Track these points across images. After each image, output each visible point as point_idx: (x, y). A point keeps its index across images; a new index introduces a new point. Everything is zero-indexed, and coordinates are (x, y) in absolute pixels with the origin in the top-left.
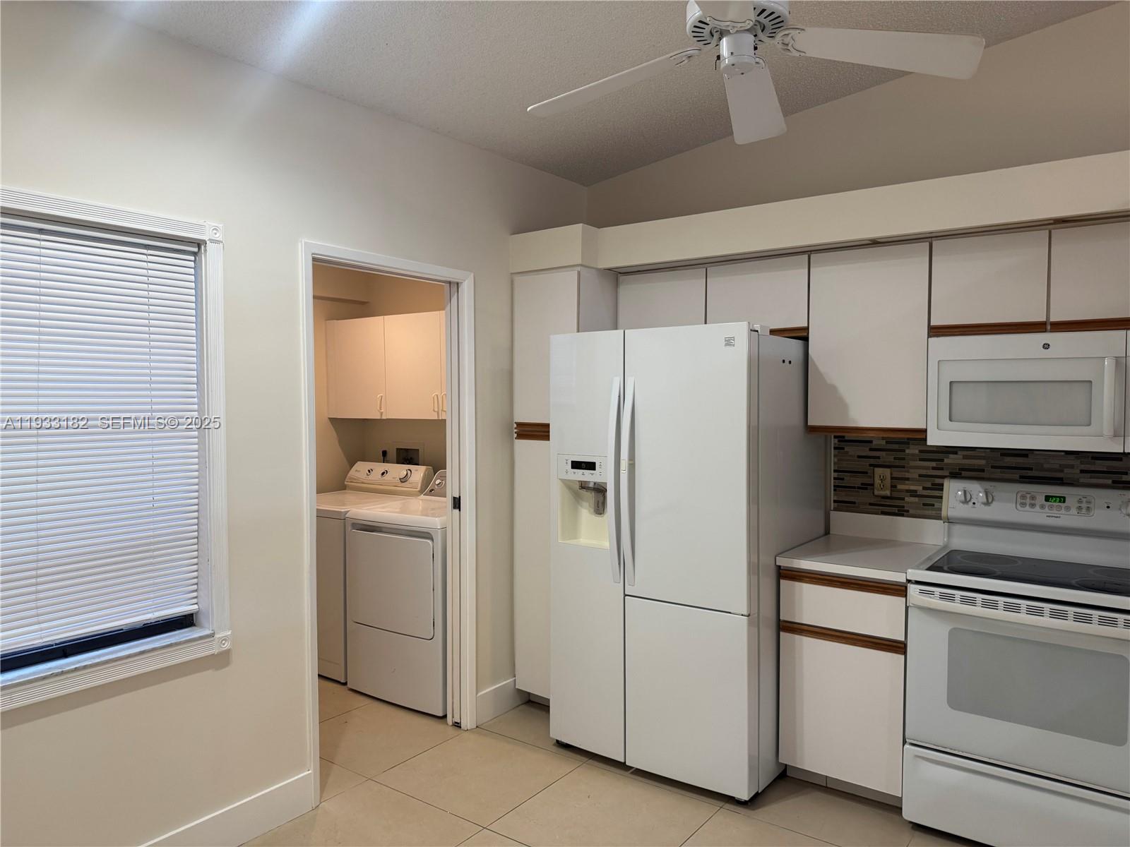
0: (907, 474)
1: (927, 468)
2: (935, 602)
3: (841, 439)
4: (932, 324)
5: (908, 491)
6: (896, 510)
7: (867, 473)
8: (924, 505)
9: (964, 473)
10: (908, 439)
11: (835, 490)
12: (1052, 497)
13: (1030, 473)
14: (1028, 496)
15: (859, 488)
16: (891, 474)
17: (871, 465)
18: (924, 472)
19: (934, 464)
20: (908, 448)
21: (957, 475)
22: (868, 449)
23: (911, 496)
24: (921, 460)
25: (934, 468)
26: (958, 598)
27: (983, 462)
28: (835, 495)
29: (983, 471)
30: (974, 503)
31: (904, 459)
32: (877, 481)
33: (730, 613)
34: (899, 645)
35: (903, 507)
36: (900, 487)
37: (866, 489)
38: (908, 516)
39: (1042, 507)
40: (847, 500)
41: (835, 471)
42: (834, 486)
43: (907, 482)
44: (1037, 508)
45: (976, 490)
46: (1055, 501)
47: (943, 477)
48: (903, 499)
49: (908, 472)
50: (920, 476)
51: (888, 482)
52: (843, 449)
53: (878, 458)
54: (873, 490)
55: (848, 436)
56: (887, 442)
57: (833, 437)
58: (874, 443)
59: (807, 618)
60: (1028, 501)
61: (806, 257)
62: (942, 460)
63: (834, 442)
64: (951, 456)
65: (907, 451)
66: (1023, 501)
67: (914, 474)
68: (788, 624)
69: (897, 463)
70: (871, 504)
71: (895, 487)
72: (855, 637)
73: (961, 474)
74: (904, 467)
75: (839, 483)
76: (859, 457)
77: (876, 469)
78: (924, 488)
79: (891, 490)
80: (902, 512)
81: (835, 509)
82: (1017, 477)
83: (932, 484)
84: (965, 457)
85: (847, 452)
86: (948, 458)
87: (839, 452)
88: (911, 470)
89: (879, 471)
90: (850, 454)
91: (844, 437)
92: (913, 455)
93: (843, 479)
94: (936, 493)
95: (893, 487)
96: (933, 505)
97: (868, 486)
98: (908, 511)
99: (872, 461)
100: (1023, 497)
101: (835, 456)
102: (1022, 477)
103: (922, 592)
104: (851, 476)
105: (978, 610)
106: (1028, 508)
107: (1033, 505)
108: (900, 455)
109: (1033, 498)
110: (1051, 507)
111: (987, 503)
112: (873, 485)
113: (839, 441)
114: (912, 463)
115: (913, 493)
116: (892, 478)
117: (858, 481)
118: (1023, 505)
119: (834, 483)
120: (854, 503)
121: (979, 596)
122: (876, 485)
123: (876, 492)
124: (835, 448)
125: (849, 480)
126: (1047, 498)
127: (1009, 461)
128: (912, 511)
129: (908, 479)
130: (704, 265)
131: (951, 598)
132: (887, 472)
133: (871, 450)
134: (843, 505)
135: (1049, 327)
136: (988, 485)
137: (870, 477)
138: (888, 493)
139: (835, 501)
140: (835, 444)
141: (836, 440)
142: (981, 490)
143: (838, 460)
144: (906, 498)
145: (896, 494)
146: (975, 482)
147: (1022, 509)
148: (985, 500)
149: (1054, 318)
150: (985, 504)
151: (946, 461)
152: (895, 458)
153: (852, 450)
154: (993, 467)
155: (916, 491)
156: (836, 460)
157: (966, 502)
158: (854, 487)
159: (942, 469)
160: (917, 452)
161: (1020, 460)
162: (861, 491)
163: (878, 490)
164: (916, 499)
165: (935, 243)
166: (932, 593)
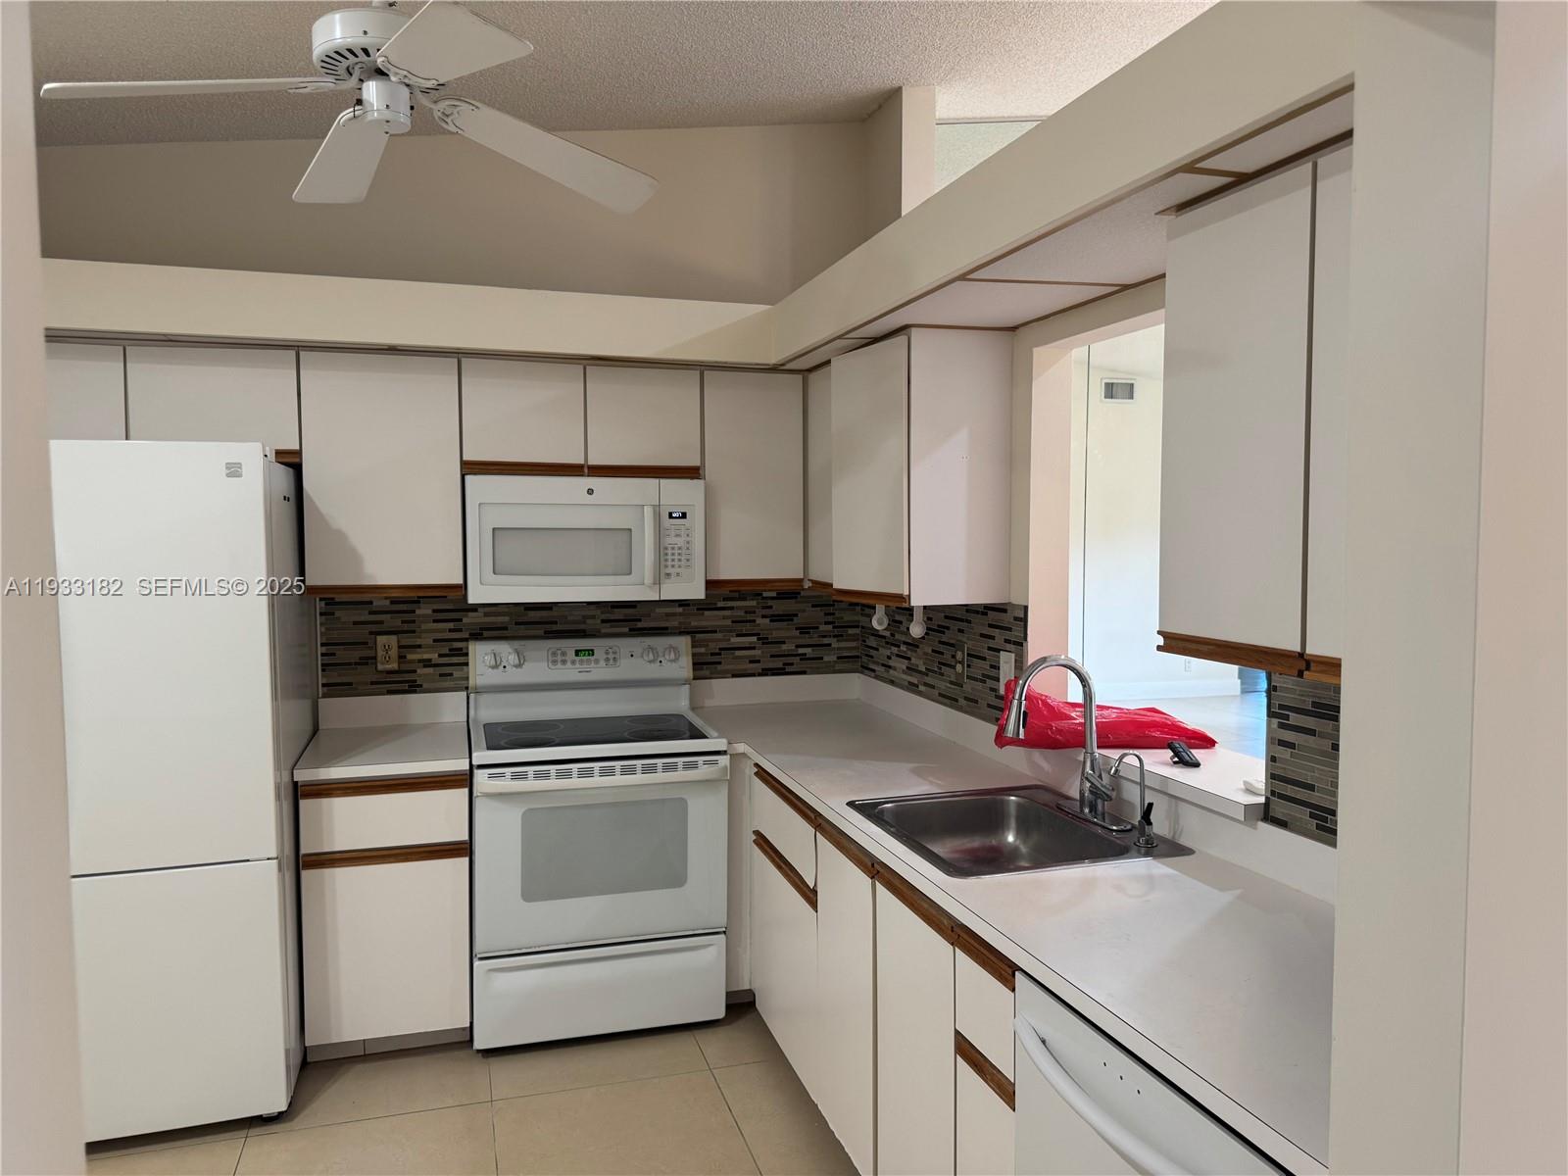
0: (419, 640)
1: (443, 631)
2: (506, 784)
3: (330, 602)
4: (464, 459)
5: (420, 661)
6: (406, 686)
7: (366, 643)
8: (441, 675)
9: (486, 634)
10: (419, 597)
11: (323, 670)
12: (581, 651)
13: (555, 628)
14: (559, 652)
15: (356, 664)
16: (398, 641)
17: (371, 633)
18: (439, 636)
19: (451, 625)
20: (419, 608)
21: (478, 635)
22: (367, 612)
23: (425, 666)
24: (435, 621)
25: (450, 630)
26: (531, 775)
27: (506, 619)
28: (323, 676)
29: (506, 629)
30: (505, 667)
31: (414, 622)
32: (380, 653)
33: (248, 861)
34: (463, 846)
35: (415, 681)
36: (410, 657)
37: (367, 664)
38: (420, 692)
39: (573, 662)
40: (339, 681)
41: (322, 645)
42: (323, 665)
43: (419, 650)
44: (569, 664)
45: (505, 650)
46: (584, 655)
47: (466, 640)
48: (415, 671)
49: (420, 638)
50: (435, 641)
51: (394, 652)
52: (333, 614)
53: (381, 622)
54: (376, 664)
55: (339, 598)
56: (392, 603)
57: (318, 599)
58: (375, 604)
59: (341, 843)
60: (559, 658)
61: (292, 353)
62: (461, 620)
63: (320, 605)
64: (470, 614)
65: (418, 612)
66: (556, 659)
67: (427, 640)
68: (314, 858)
69: (406, 627)
70: (372, 683)
71: (405, 657)
72: (409, 850)
73: (482, 634)
74: (414, 632)
75: (327, 660)
76: (355, 623)
77: (379, 638)
78: (440, 656)
79: (399, 663)
80: (413, 688)
81: (324, 696)
82: (541, 632)
83: (450, 650)
84: (486, 615)
85: (339, 618)
86: (467, 616)
87: (327, 619)
88: (424, 635)
89: (381, 640)
90: (343, 620)
91: (333, 599)
92: (423, 616)
93: (334, 654)
94: (462, 659)
95: (402, 657)
96: (451, 675)
97: (370, 660)
98: (421, 686)
99: (374, 628)
100: (554, 654)
101: (321, 624)
102: (545, 632)
103: (491, 776)
104: (344, 649)
105: (553, 783)
106: (559, 665)
107: (564, 662)
108: (407, 617)
109: (564, 654)
110: (581, 662)
111: (519, 666)
112: (375, 658)
113: (326, 604)
114: (424, 627)
115: (427, 663)
116: (400, 647)
117: (355, 655)
118: (555, 662)
119: (322, 660)
120: (350, 684)
121: (553, 768)
122: (379, 659)
123: (380, 667)
124: (321, 614)
125: (343, 655)
126: (577, 653)
127: (533, 615)
128: (425, 686)
129: (419, 646)
130: (124, 343)
131: (523, 777)
132: (393, 640)
133: (370, 613)
134: (334, 689)
135: (586, 470)
136: (517, 644)
137: (371, 648)
138: (394, 666)
139: (324, 685)
140: (321, 608)
141: (323, 603)
142: (510, 651)
143: (327, 629)
144: (418, 671)
145: (405, 667)
146: (503, 642)
147: (553, 667)
148: (517, 662)
149: (593, 461)
150: (516, 666)
151: (465, 620)
152: (403, 622)
153: (344, 615)
154: (516, 624)
155: (430, 660)
156: (323, 630)
157: (496, 667)
158: (350, 664)
159: (460, 630)
160: (430, 612)
161: (544, 614)
162: (359, 667)
163: (382, 664)
164: (430, 670)
165: (464, 361)
166: (502, 775)
